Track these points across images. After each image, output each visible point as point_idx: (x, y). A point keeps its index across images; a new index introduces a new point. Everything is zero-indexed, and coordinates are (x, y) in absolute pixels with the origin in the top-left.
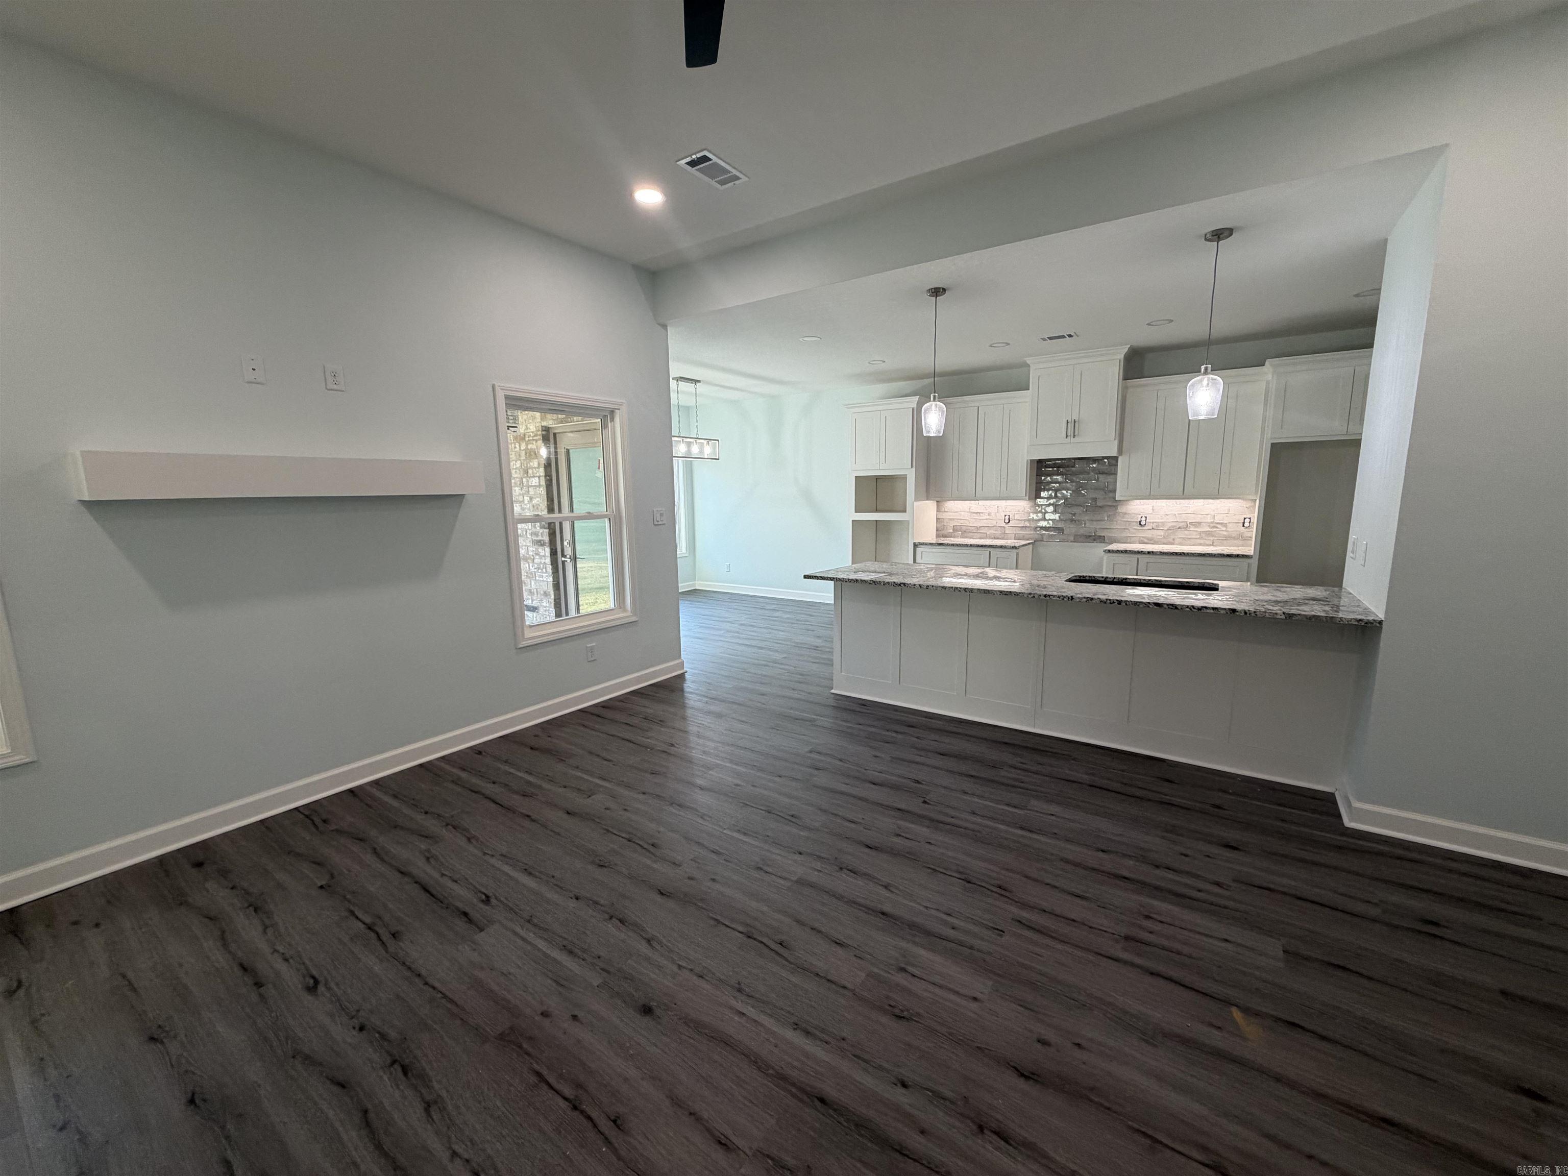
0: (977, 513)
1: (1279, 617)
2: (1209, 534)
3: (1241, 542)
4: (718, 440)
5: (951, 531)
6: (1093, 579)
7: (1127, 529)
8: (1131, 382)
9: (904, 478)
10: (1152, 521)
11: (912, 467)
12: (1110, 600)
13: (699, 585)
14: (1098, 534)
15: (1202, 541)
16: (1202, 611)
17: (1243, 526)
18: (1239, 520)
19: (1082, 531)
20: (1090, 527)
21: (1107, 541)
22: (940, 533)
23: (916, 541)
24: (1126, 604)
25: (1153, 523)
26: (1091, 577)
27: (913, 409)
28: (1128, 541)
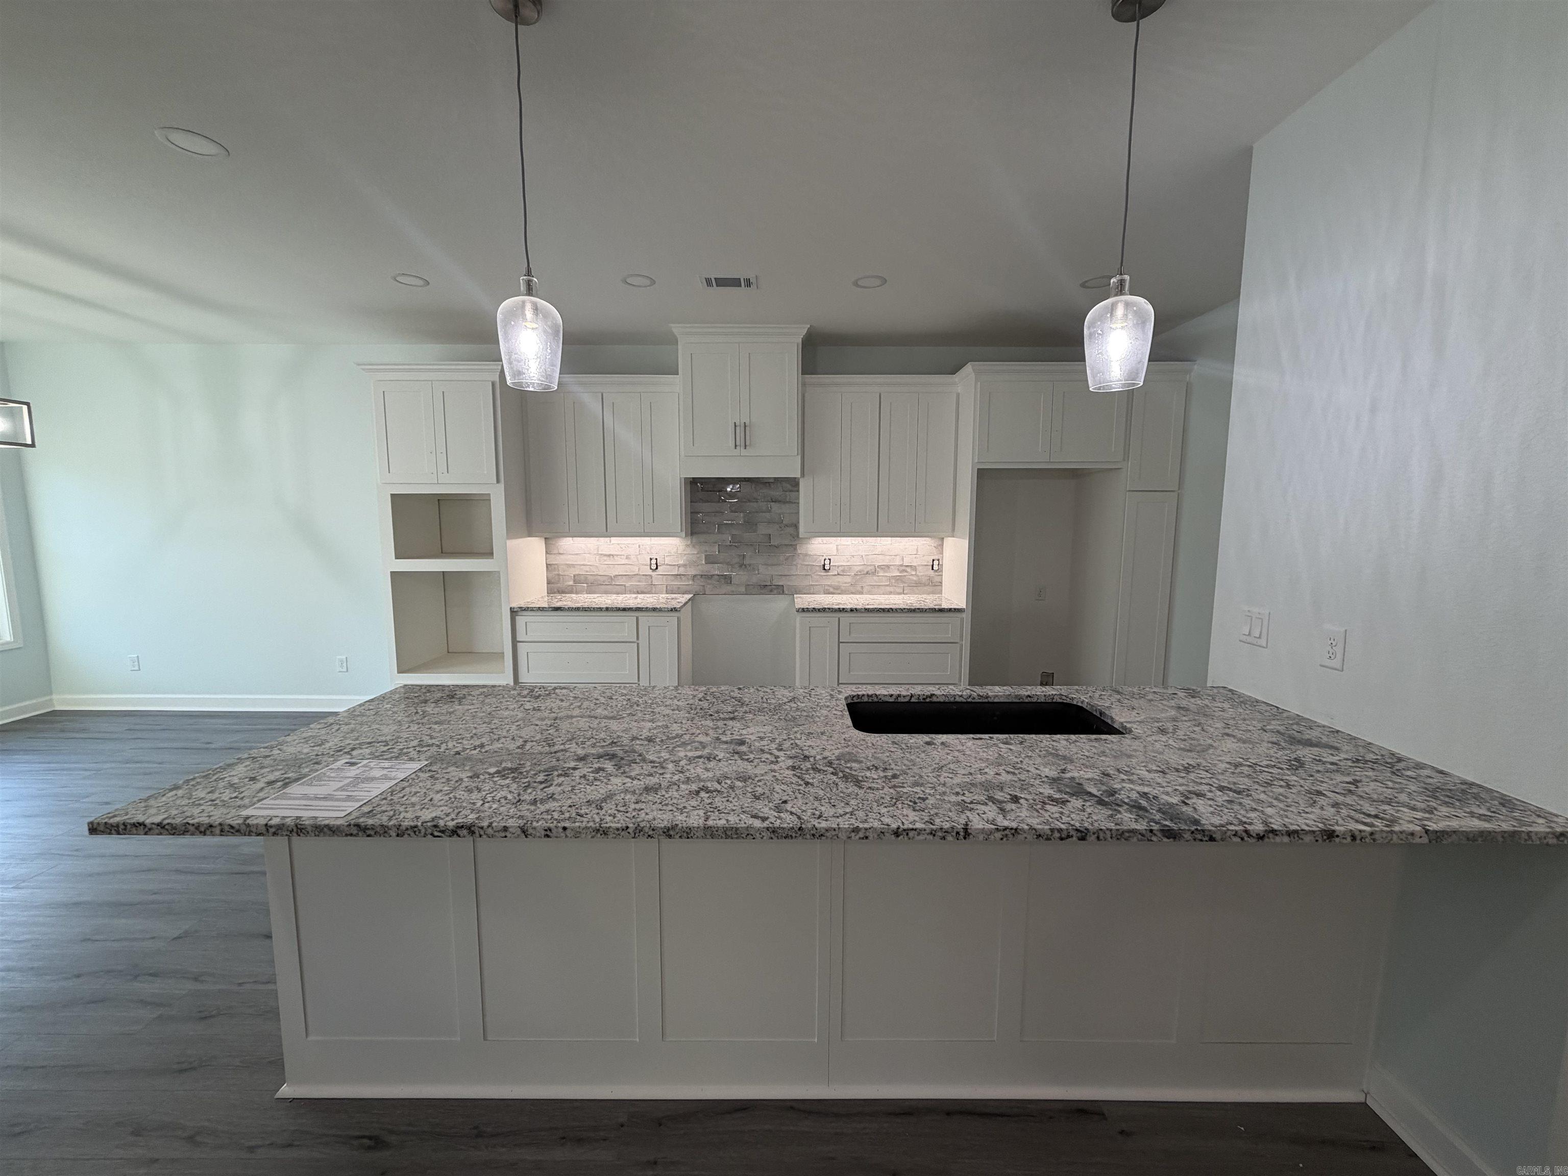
0: (609, 556)
1: (1417, 840)
2: (898, 579)
3: (929, 589)
4: (28, 404)
5: (571, 583)
6: (876, 700)
7: (809, 575)
8: (810, 378)
9: (484, 500)
10: (836, 564)
11: (498, 481)
12: (1060, 830)
13: (62, 702)
14: (775, 582)
15: (891, 589)
16: (1266, 840)
17: (933, 569)
18: (928, 562)
19: (754, 580)
20: (765, 573)
21: (786, 592)
22: (554, 586)
23: (515, 605)
24: (1098, 838)
25: (838, 566)
26: (871, 696)
27: (493, 384)
28: (812, 591)
